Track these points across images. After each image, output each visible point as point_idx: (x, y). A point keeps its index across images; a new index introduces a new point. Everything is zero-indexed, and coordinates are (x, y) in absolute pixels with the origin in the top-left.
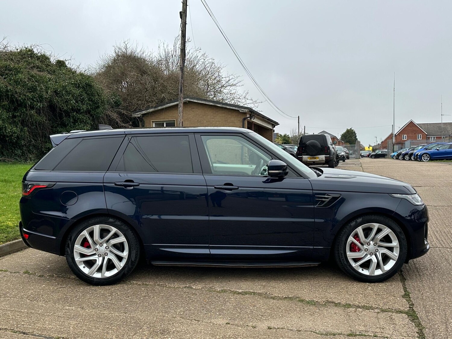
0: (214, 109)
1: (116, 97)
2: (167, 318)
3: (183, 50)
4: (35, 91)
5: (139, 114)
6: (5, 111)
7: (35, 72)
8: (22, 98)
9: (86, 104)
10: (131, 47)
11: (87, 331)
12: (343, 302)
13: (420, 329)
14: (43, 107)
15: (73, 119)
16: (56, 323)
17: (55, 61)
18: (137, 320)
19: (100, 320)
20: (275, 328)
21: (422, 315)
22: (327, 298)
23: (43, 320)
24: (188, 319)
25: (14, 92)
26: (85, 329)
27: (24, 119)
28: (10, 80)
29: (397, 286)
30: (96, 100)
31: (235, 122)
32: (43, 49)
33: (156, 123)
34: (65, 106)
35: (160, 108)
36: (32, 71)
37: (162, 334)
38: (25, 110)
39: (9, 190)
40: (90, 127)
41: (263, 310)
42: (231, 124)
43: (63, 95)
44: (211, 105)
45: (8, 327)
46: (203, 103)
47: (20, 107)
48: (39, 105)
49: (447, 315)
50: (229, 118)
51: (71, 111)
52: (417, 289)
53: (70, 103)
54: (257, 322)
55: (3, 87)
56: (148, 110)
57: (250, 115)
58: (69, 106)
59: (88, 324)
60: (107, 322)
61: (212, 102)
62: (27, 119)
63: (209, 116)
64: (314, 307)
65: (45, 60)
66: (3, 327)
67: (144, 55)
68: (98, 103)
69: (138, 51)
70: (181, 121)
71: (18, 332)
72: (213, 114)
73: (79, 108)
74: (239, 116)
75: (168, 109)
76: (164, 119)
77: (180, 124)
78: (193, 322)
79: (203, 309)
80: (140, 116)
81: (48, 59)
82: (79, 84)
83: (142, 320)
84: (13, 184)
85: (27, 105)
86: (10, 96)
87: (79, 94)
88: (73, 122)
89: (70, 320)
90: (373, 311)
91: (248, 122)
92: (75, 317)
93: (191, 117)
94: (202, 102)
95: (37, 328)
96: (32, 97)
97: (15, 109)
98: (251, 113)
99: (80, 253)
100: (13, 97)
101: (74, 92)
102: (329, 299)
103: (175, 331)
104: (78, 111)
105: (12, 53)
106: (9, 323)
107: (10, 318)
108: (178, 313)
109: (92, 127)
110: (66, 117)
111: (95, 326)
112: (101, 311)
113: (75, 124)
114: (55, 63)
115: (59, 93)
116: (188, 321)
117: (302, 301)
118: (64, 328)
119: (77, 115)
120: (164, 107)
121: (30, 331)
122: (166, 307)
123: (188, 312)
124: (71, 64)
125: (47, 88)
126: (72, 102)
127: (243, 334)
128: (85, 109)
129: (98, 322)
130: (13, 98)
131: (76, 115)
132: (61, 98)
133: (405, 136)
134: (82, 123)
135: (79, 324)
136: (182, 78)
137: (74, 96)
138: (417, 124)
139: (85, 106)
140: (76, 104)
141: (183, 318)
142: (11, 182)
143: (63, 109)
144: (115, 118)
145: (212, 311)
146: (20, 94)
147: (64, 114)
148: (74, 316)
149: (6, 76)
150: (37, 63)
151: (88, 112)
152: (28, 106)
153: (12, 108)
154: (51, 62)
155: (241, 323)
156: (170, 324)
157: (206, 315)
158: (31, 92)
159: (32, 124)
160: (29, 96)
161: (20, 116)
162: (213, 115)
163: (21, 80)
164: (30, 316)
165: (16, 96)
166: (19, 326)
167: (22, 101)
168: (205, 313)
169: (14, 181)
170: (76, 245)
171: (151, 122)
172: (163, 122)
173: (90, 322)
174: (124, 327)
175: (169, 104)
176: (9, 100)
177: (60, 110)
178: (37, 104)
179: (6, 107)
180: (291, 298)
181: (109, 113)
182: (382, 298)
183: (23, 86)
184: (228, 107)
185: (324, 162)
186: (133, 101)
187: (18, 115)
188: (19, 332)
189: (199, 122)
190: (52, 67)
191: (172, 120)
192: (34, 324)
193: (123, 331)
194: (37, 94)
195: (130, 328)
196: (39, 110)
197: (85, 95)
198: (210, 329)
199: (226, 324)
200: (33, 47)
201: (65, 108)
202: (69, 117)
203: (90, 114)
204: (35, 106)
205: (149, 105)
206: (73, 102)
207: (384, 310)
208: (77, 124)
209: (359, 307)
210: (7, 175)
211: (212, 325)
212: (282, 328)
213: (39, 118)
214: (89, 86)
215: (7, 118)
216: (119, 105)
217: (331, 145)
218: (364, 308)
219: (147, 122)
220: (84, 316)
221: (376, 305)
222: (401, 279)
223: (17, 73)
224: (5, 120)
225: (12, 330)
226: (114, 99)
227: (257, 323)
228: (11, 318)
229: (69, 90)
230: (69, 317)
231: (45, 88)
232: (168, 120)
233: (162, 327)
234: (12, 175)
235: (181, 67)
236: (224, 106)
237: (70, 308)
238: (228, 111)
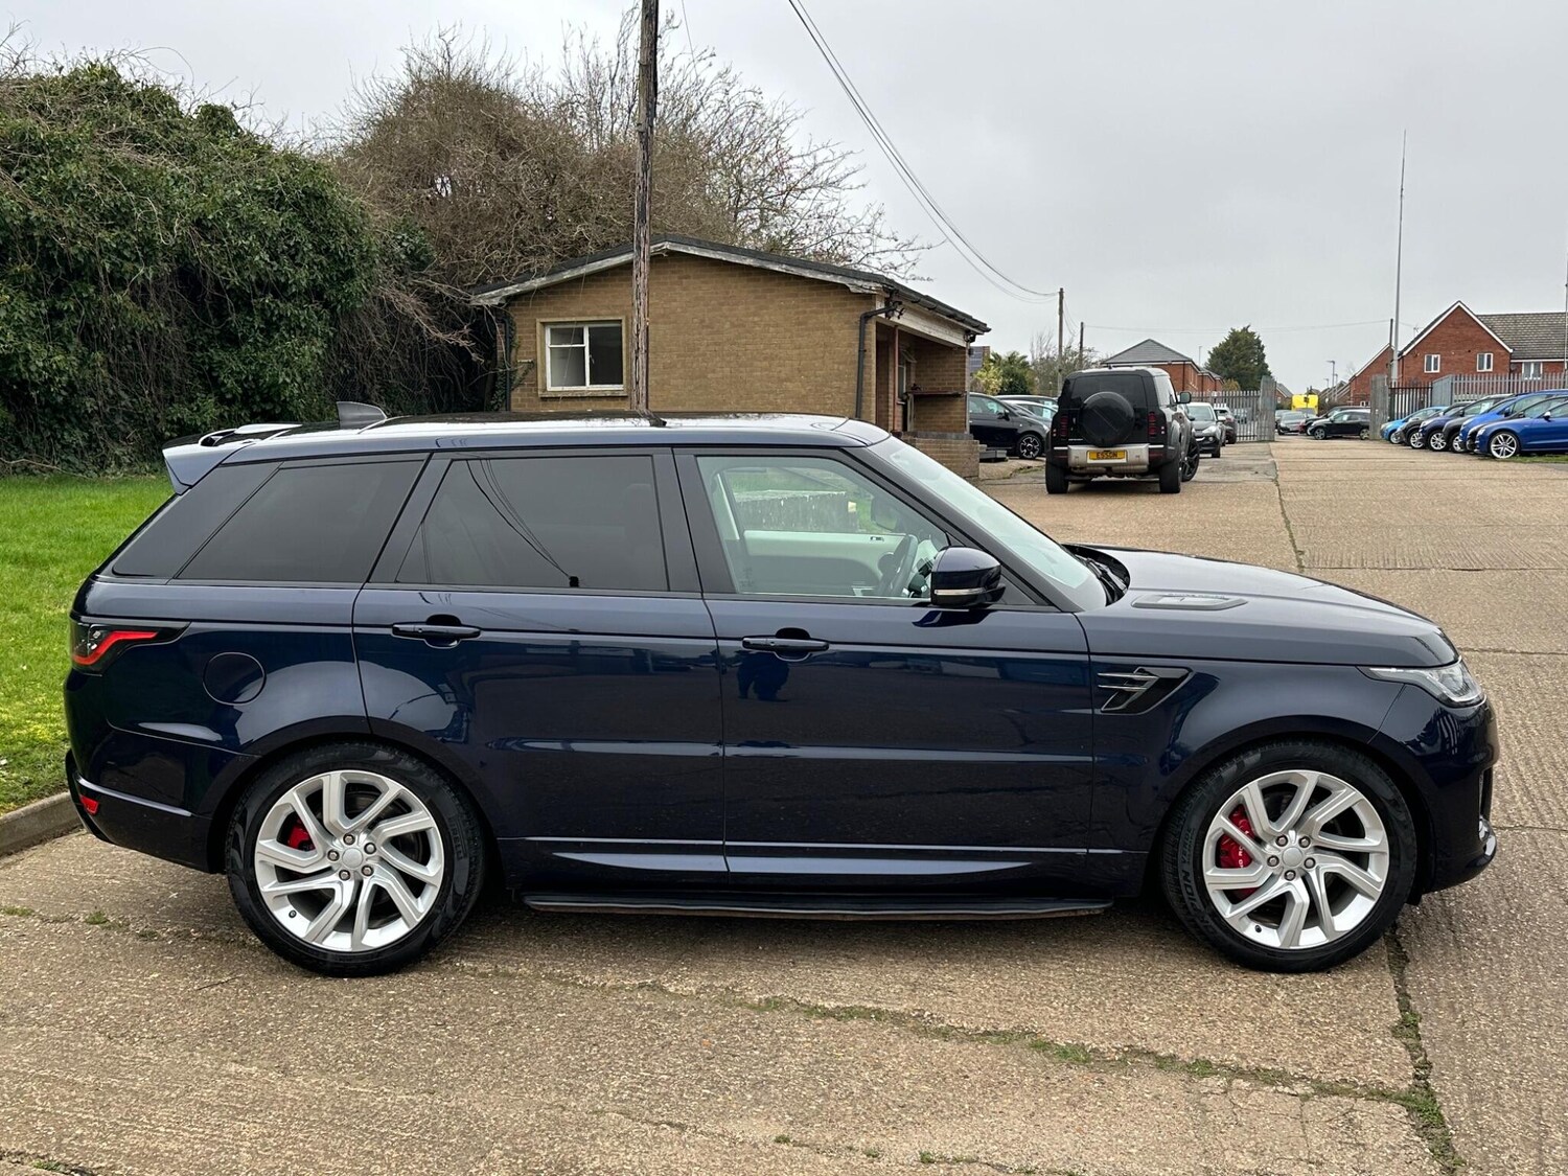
0: (759, 280)
1: (412, 235)
2: (574, 1116)
3: (649, 68)
4: (127, 222)
5: (493, 297)
6: (23, 294)
7: (124, 153)
8: (81, 250)
9: (308, 265)
10: (464, 53)
11: (296, 1166)
12: (1186, 1056)
13: (1449, 1168)
14: (155, 277)
15: (262, 319)
16: (192, 1133)
17: (195, 107)
18: (469, 1123)
19: (345, 1122)
20: (946, 1160)
21: (1458, 1109)
22: (1129, 1037)
23: (149, 1117)
24: (647, 1121)
25: (52, 227)
26: (289, 1158)
27: (91, 322)
28: (39, 183)
29: (1376, 987)
30: (343, 249)
31: (830, 328)
32: (150, 67)
33: (552, 327)
34: (233, 274)
35: (567, 275)
36: (116, 151)
38: (91, 290)
39: (39, 597)
40: (322, 347)
41: (906, 1082)
42: (819, 333)
43: (225, 234)
44: (749, 267)
45: (29, 1146)
46: (721, 260)
47: (75, 281)
48: (141, 271)
49: (1544, 1114)
50: (811, 312)
51: (254, 291)
52: (1445, 1002)
53: (251, 262)
54: (884, 1132)
55: (15, 209)
56: (527, 284)
57: (887, 304)
58: (246, 274)
59: (300, 1136)
60: (366, 1129)
62: (101, 320)
63: (740, 307)
64: (1083, 1071)
65: (159, 106)
66: (13, 1147)
67: (511, 81)
68: (349, 260)
69: (489, 68)
70: (643, 324)
71: (62, 1168)
72: (756, 298)
73: (283, 280)
74: (848, 307)
75: (598, 280)
76: (584, 315)
77: (638, 335)
78: (662, 1134)
79: (700, 1080)
80: (500, 305)
81: (172, 102)
82: (281, 194)
83: (487, 1124)
84: (55, 571)
85: (101, 273)
86: (38, 244)
87: (284, 230)
88: (262, 331)
89: (242, 1120)
90: (1287, 1090)
91: (878, 324)
92: (258, 1109)
93: (679, 310)
94: (718, 257)
95: (127, 1151)
96: (117, 244)
97: (58, 289)
98: (888, 296)
99: (276, 867)
100: (48, 245)
101: (264, 223)
102: (1136, 1039)
103: (599, 1168)
104: (280, 290)
105: (41, 85)
106: (33, 1130)
107: (35, 1111)
108: (611, 1095)
109: (329, 346)
110: (237, 312)
111: (325, 1147)
112: (348, 1084)
113: (269, 337)
114: (195, 117)
115: (211, 228)
116: (645, 1126)
118: (218, 1152)
119: (278, 305)
120: (583, 271)
121: (103, 1165)
122: (573, 1071)
123: (647, 1090)
124: (254, 121)
125: (169, 212)
126: (257, 258)
128: (304, 283)
129: (337, 1128)
130: (49, 249)
131: (273, 306)
132: (219, 245)
133: (1436, 360)
134: (295, 335)
135: (270, 1136)
136: (645, 171)
137: (266, 235)
138: (1477, 316)
139: (303, 273)
140: (272, 266)
141: (627, 1114)
142: (44, 564)
143: (228, 282)
144: (410, 310)
145: (731, 1088)
146: (74, 237)
147: (230, 304)
148: (254, 1102)
149: (24, 171)
150: (135, 121)
151: (315, 292)
152: (102, 276)
153: (47, 285)
154: (180, 114)
155: (829, 1137)
156: (583, 1141)
157: (707, 1104)
158: (112, 226)
159: (120, 340)
160: (104, 242)
161: (78, 311)
163: (75, 186)
164: (103, 1101)
165: (59, 241)
166: (66, 1141)
167: (80, 259)
168: (705, 1095)
169: (55, 561)
170: (261, 839)
171: (538, 325)
172: (579, 326)
173: (310, 1126)
174: (425, 1152)
175: (599, 263)
176: (34, 257)
177: (218, 287)
178: (134, 267)
179: (27, 280)
180: (1004, 1034)
181: (388, 292)
182: (1323, 1038)
183: (83, 205)
184: (808, 274)
185: (1145, 467)
186: (473, 251)
187: (69, 308)
188: (66, 1165)
189: (708, 327)
190: (186, 131)
191: (611, 318)
192: (117, 1133)
193: (421, 1168)
194: (133, 233)
195: (446, 1156)
196: (144, 289)
197: (305, 232)
198: (719, 1164)
199: (778, 1141)
200: (114, 62)
201: (236, 280)
202: (250, 313)
203: (322, 299)
204: (127, 277)
205: (529, 266)
206: (261, 258)
207: (1327, 1086)
208: (276, 337)
209: (1239, 1073)
211: (727, 1143)
212: (969, 1161)
213: (142, 318)
214: (317, 198)
215: (32, 318)
216: (423, 265)
217: (1172, 405)
218: (1257, 1078)
219: (523, 326)
220: (288, 1104)
221: (1299, 1066)
222: (1393, 958)
223: (62, 160)
224: (25, 329)
225: (43, 1158)
226: (405, 244)
227: (884, 1140)
228: (40, 1109)
229: (245, 217)
230: (238, 1105)
231: (160, 213)
232: (595, 318)
233: (554, 1153)
234: (50, 535)
235: (642, 129)
236: (795, 271)
237: (241, 1069)
238: (810, 289)
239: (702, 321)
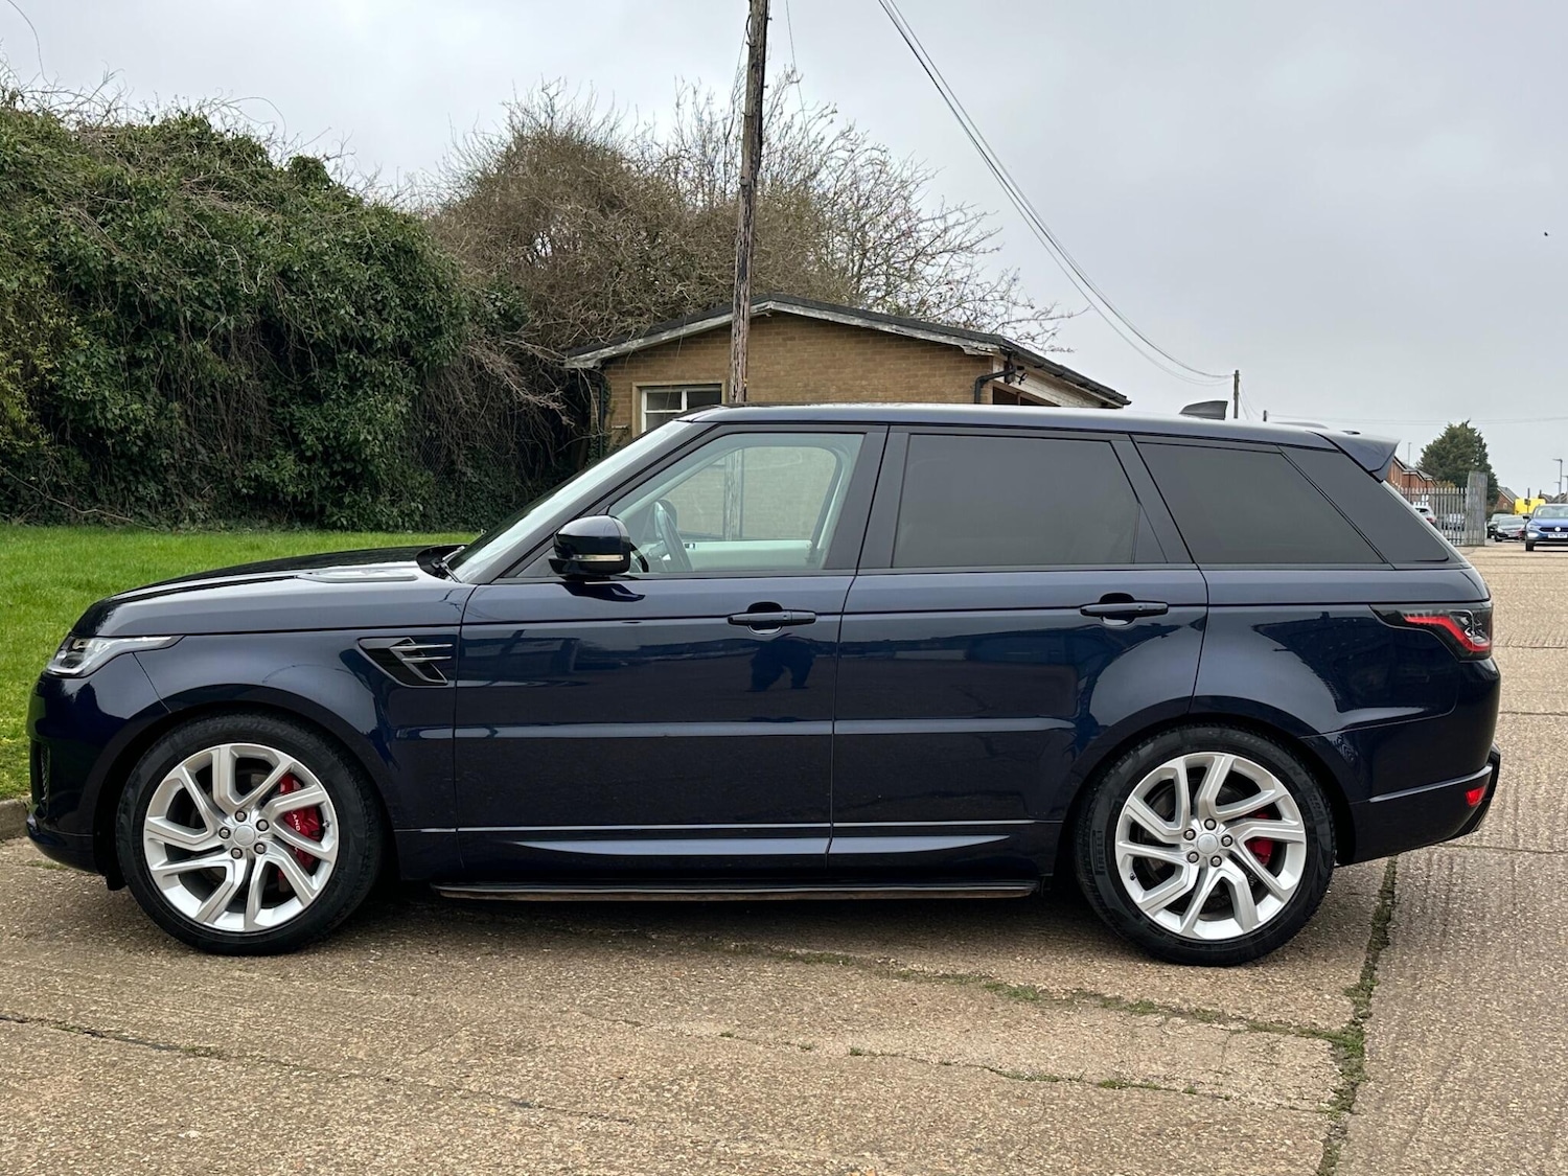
0: (867, 342)
1: (506, 294)
2: (540, 1013)
3: (754, 122)
4: (210, 269)
5: (588, 360)
6: (103, 340)
7: (210, 201)
8: (162, 297)
9: (395, 320)
10: (569, 108)
11: (282, 1036)
12: (1131, 997)
13: (1352, 1083)
14: (238, 329)
15: (346, 375)
16: (194, 1013)
17: (286, 160)
18: (444, 1014)
19: (332, 1010)
20: (873, 1054)
21: (1380, 1044)
22: (1080, 983)
23: (157, 1002)
24: (606, 1019)
25: (135, 273)
26: (278, 1031)
27: (170, 372)
28: (123, 229)
29: (1346, 961)
30: (431, 304)
31: (943, 393)
32: (242, 116)
33: (650, 391)
34: (317, 328)
35: (665, 336)
36: (202, 199)
37: (510, 1051)
38: (172, 338)
40: (407, 405)
41: (856, 1006)
42: (931, 398)
43: (311, 287)
45: (49, 1016)
46: (827, 320)
47: (156, 329)
48: (223, 321)
49: (1463, 1049)
50: (924, 375)
51: (338, 346)
52: (1408, 972)
53: (336, 316)
54: (823, 1035)
55: (98, 254)
56: (624, 345)
57: (1006, 367)
58: (331, 328)
59: (290, 1018)
60: (350, 1016)
61: (861, 317)
62: (180, 371)
63: (847, 370)
64: (1029, 1006)
65: (249, 155)
66: (35, 1015)
67: (617, 136)
68: (437, 317)
69: (596, 120)
70: (740, 385)
71: (76, 1030)
72: (864, 360)
73: (368, 335)
74: (962, 371)
75: (699, 343)
76: (683, 378)
77: (736, 392)
78: (617, 1027)
79: (663, 996)
80: (595, 367)
81: (262, 152)
82: (370, 247)
83: (460, 1015)
85: (181, 321)
86: (120, 290)
87: (371, 284)
88: (345, 387)
89: (239, 1006)
90: (1221, 1026)
91: (995, 389)
92: (255, 1000)
94: (825, 317)
95: (135, 1020)
96: (199, 292)
97: (139, 336)
98: (1006, 359)
100: (130, 291)
101: (351, 276)
102: (1086, 984)
103: (553, 1046)
104: (365, 345)
105: (132, 133)
106: (54, 1006)
108: (578, 1002)
109: (414, 406)
110: (321, 367)
111: (311, 1025)
112: (339, 986)
113: (352, 393)
114: (286, 169)
115: (297, 280)
116: (604, 1022)
117: (996, 987)
118: (215, 1025)
119: (361, 361)
120: (683, 331)
121: (112, 1029)
122: (548, 985)
123: (612, 1000)
124: (347, 173)
125: (253, 260)
126: (343, 312)
127: (763, 1062)
128: (390, 339)
129: (324, 1014)
130: (131, 295)
131: (357, 361)
132: (304, 297)
134: (378, 391)
135: (262, 1017)
136: (747, 226)
137: (352, 289)
139: (390, 328)
140: (358, 321)
141: (589, 1014)
143: (312, 336)
144: (500, 371)
145: (691, 1002)
146: (156, 283)
147: (313, 358)
148: (252, 995)
149: (110, 216)
150: (222, 168)
151: (402, 349)
152: (183, 324)
153: (127, 332)
154: (270, 165)
155: (771, 1035)
156: (544, 1028)
157: (665, 1012)
158: (195, 274)
159: (199, 390)
160: (186, 290)
161: (157, 360)
162: (864, 363)
163: (159, 232)
164: (118, 990)
165: (141, 287)
166: (81, 1013)
167: (162, 306)
168: (665, 1005)
171: (634, 389)
172: (678, 390)
173: (299, 1012)
174: (400, 1031)
175: (699, 323)
176: (115, 303)
177: (301, 341)
178: (216, 316)
179: (108, 326)
180: (961, 977)
181: (478, 353)
182: (1273, 992)
183: (166, 252)
184: (920, 335)
186: (569, 311)
187: (148, 355)
188: (80, 1029)
189: (811, 391)
190: (275, 181)
191: (711, 382)
192: (127, 1011)
194: (216, 281)
195: (418, 1034)
196: (226, 340)
197: (392, 287)
198: (663, 1047)
199: (722, 1035)
200: (206, 111)
201: (320, 334)
202: (334, 368)
203: (409, 356)
204: (208, 326)
205: (627, 327)
206: (346, 312)
207: (1261, 1025)
208: (359, 393)
209: (1179, 1013)
210: (99, 566)
211: (675, 1035)
212: (894, 1055)
213: (222, 370)
215: (111, 366)
216: (516, 326)
218: (1195, 1017)
219: (618, 390)
220: (283, 998)
221: (1239, 1009)
223: (148, 206)
224: (103, 375)
225: (60, 1023)
226: (498, 304)
227: (822, 1040)
228: (62, 993)
229: (332, 269)
230: (238, 997)
231: (245, 262)
232: (694, 382)
233: (515, 1035)
235: (745, 182)
236: (907, 332)
237: (243, 974)
238: (922, 351)
239: (806, 385)
